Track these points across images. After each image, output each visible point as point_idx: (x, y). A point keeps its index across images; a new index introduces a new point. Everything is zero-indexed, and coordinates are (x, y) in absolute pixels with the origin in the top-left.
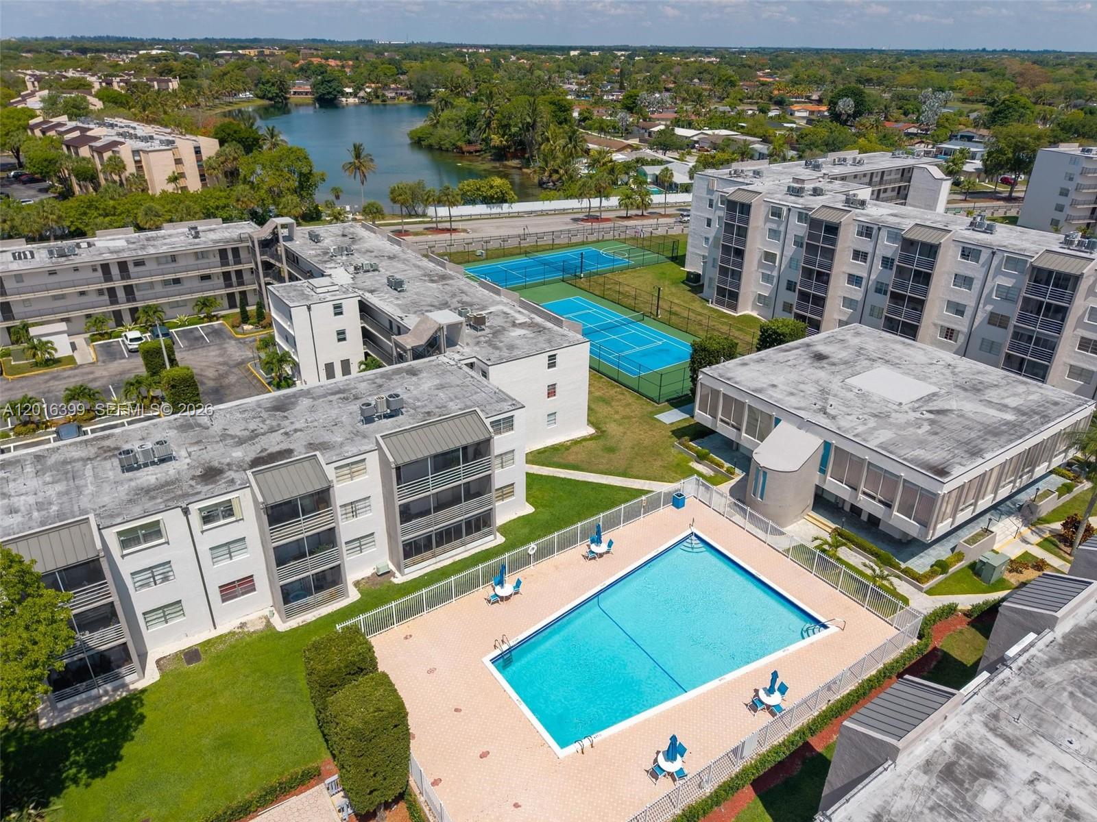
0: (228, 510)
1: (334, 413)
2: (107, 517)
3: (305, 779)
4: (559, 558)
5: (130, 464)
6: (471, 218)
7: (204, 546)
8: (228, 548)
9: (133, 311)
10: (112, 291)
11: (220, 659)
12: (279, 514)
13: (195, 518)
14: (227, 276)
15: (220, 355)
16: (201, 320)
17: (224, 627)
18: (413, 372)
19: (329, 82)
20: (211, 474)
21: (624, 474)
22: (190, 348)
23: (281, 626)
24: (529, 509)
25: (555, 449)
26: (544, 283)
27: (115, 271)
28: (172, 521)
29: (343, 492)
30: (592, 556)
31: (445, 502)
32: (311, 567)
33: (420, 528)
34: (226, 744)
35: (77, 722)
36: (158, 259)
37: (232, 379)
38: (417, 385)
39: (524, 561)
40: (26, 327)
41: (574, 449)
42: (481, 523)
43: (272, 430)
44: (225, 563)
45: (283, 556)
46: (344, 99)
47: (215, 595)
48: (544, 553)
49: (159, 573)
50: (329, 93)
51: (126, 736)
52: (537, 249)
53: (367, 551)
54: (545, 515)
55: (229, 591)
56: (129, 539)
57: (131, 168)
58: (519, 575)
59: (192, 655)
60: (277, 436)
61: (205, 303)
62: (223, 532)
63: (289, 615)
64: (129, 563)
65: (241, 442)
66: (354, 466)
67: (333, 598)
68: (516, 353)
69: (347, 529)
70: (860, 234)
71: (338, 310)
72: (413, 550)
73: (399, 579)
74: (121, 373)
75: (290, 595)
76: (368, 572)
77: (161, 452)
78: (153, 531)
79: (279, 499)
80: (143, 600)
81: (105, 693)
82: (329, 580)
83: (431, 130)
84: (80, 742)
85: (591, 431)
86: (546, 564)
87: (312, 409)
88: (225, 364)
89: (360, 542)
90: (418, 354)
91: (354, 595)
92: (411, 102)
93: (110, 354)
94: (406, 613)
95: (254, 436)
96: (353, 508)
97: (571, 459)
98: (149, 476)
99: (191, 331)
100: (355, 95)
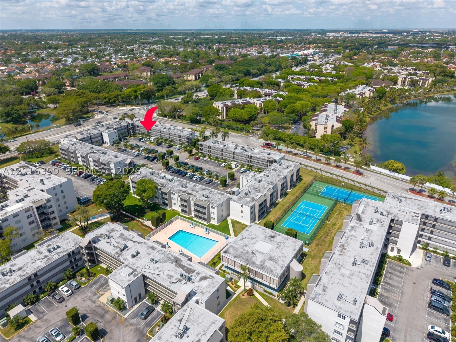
10: (248, 161)
14: (267, 165)
16: (258, 171)
17: (178, 210)
27: (250, 157)
29: (192, 203)
44: (179, 202)
61: (260, 168)
63: (182, 213)
79: (182, 198)
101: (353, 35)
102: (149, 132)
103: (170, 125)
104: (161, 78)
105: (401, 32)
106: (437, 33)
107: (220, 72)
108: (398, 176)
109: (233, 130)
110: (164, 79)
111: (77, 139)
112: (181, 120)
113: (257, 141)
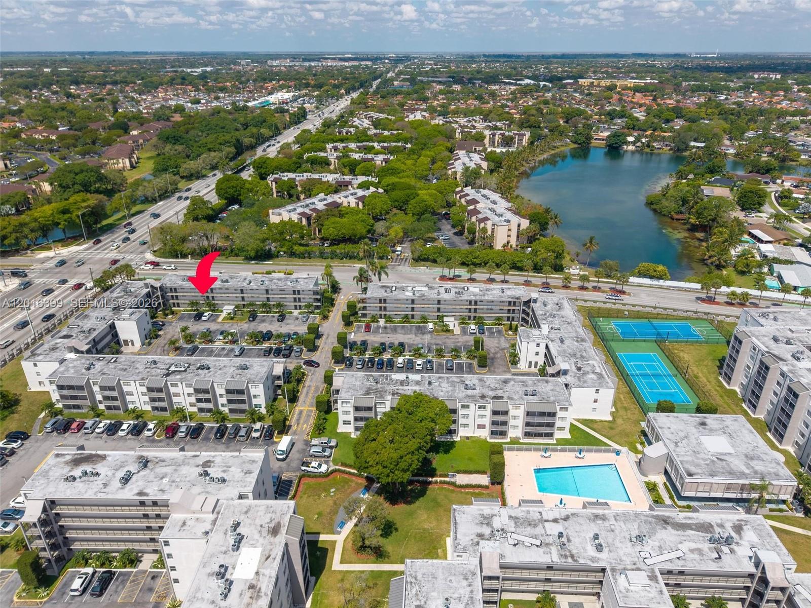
0: (484, 407)
1: (518, 389)
2: (460, 400)
3: (484, 473)
4: (567, 454)
5: (467, 387)
6: (639, 285)
7: (477, 414)
8: (482, 416)
9: (475, 317)
10: (470, 310)
11: (473, 442)
12: (495, 413)
13: (477, 407)
14: (509, 310)
15: (498, 343)
16: (496, 324)
17: (475, 435)
18: (547, 382)
19: (619, 136)
20: (483, 397)
21: (609, 439)
22: (489, 337)
23: (489, 440)
24: (569, 437)
25: (592, 421)
26: (645, 341)
27: (473, 303)
28: (472, 406)
29: (512, 412)
30: (577, 457)
31: (540, 425)
32: (500, 428)
33: (530, 429)
34: (470, 459)
35: (443, 442)
36: (488, 301)
37: (499, 355)
38: (545, 387)
39: (556, 450)
40: (443, 316)
41: (599, 423)
42: (550, 435)
43: (501, 389)
44: (480, 419)
45: (494, 423)
46: (625, 147)
47: (476, 426)
48: (562, 450)
49: (466, 416)
50: (616, 143)
51: (451, 449)
52: (657, 317)
53: (516, 430)
54: (573, 441)
55: (480, 426)
56: (463, 406)
57: (489, 232)
58: (553, 453)
59: (468, 438)
60: (501, 391)
61: (499, 319)
62: (482, 412)
63: (491, 438)
64: (461, 412)
65: (492, 390)
66: (517, 407)
67: (503, 438)
68: (585, 385)
69: (512, 422)
70: (781, 374)
71: (538, 345)
72: (527, 435)
73: (521, 441)
74: (467, 342)
75: (493, 433)
76: (514, 436)
77: (474, 387)
78: (468, 407)
79: (496, 409)
80: (462, 421)
81: (449, 438)
82: (503, 434)
83: (661, 197)
84: (443, 446)
85: (611, 419)
86: (563, 454)
87: (513, 385)
88: (498, 347)
89: (515, 427)
90: (553, 375)
91: (508, 440)
92: (671, 152)
93: (464, 332)
94: (518, 450)
95: (496, 389)
96: (514, 417)
97: (595, 426)
98: (470, 392)
99: (491, 328)
100: (634, 143)
101: (313, 64)
102: (208, 297)
103: (251, 274)
104: (76, 174)
105: (381, 59)
106: (430, 59)
107: (177, 147)
108: (664, 284)
109: (350, 259)
110: (85, 173)
111: (77, 351)
112: (223, 258)
113: (413, 271)
